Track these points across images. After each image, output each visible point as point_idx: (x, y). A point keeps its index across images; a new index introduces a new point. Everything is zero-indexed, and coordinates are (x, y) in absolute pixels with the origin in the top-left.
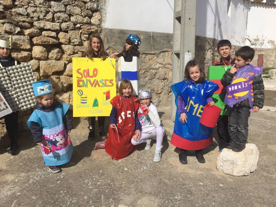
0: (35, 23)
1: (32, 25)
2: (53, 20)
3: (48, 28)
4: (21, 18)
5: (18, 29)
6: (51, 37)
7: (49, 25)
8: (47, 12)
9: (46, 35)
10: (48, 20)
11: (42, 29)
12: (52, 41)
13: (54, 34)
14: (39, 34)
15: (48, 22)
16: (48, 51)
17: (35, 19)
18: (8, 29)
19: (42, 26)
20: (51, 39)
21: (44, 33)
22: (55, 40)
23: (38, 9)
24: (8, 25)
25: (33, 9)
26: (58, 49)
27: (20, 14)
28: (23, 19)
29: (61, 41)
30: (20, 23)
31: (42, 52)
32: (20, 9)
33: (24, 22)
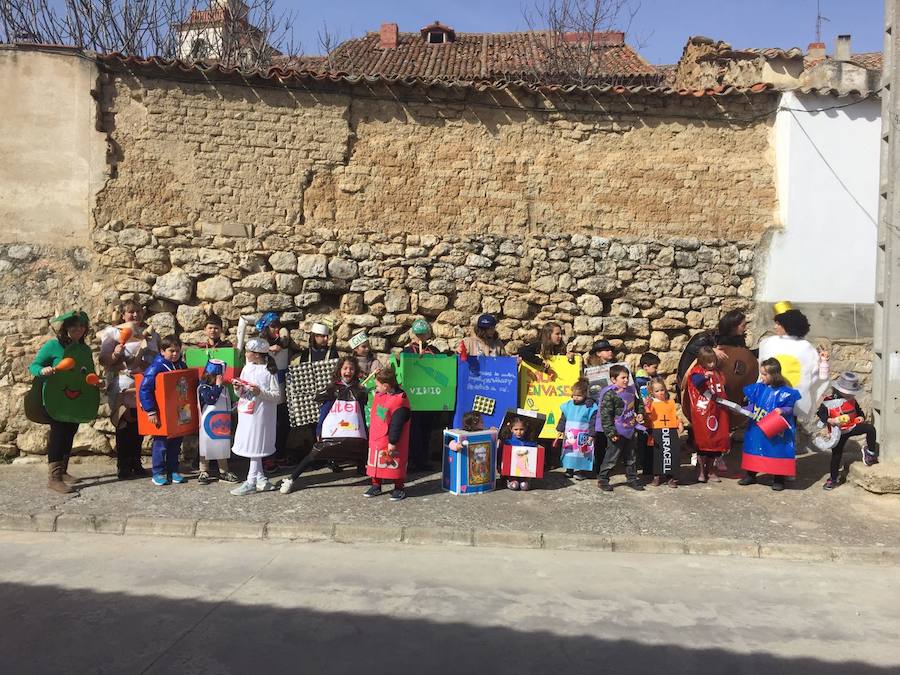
0: (658, 301)
1: (653, 302)
2: (681, 296)
3: (674, 306)
4: (641, 296)
5: (637, 310)
6: (677, 319)
7: (675, 303)
8: (675, 285)
9: (670, 316)
10: (675, 296)
11: (665, 309)
12: (678, 324)
13: (680, 315)
14: (660, 316)
15: (673, 299)
16: (671, 338)
17: (658, 295)
18: (625, 312)
19: (666, 304)
20: (677, 321)
21: (667, 313)
22: (681, 324)
23: (663, 282)
24: (626, 305)
25: (656, 283)
26: (684, 336)
27: (640, 291)
28: (644, 297)
29: (689, 324)
30: (640, 302)
31: (662, 341)
32: (640, 284)
33: (644, 300)
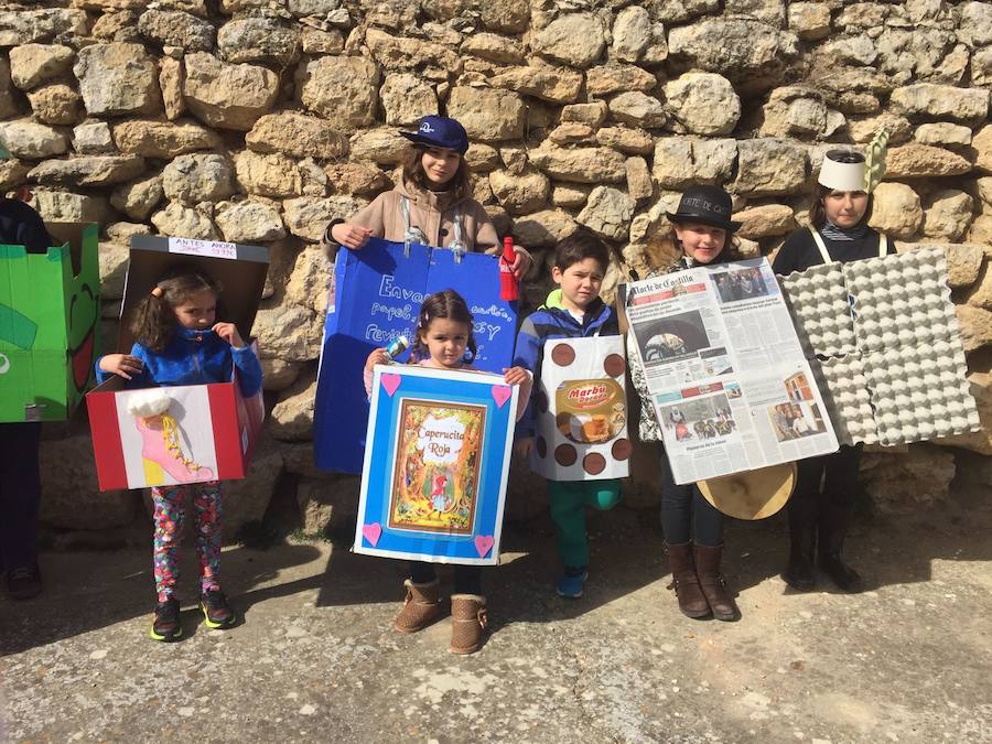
0: (899, 95)
1: (884, 98)
2: (966, 80)
3: (944, 110)
4: (853, 77)
5: (837, 120)
6: (948, 147)
7: (947, 99)
8: (949, 48)
9: (933, 138)
10: (948, 80)
11: (920, 117)
12: (950, 161)
13: (960, 134)
14: (900, 139)
15: (945, 88)
16: (926, 202)
17: (902, 76)
18: (803, 122)
19: (922, 102)
20: (950, 154)
21: (924, 131)
22: (961, 161)
23: (917, 37)
24: (809, 103)
25: (898, 38)
26: (964, 196)
27: (853, 63)
28: (860, 81)
29: (981, 161)
30: (847, 97)
31: (907, 209)
32: (854, 42)
33: (860, 89)
